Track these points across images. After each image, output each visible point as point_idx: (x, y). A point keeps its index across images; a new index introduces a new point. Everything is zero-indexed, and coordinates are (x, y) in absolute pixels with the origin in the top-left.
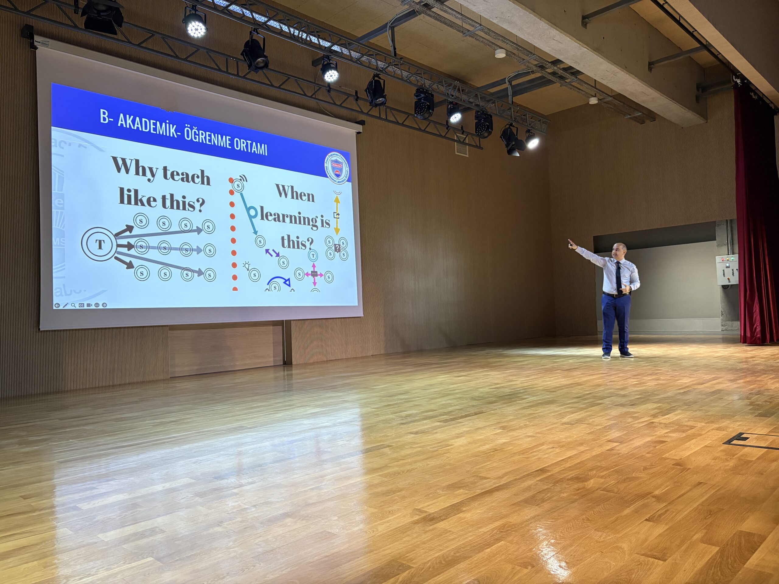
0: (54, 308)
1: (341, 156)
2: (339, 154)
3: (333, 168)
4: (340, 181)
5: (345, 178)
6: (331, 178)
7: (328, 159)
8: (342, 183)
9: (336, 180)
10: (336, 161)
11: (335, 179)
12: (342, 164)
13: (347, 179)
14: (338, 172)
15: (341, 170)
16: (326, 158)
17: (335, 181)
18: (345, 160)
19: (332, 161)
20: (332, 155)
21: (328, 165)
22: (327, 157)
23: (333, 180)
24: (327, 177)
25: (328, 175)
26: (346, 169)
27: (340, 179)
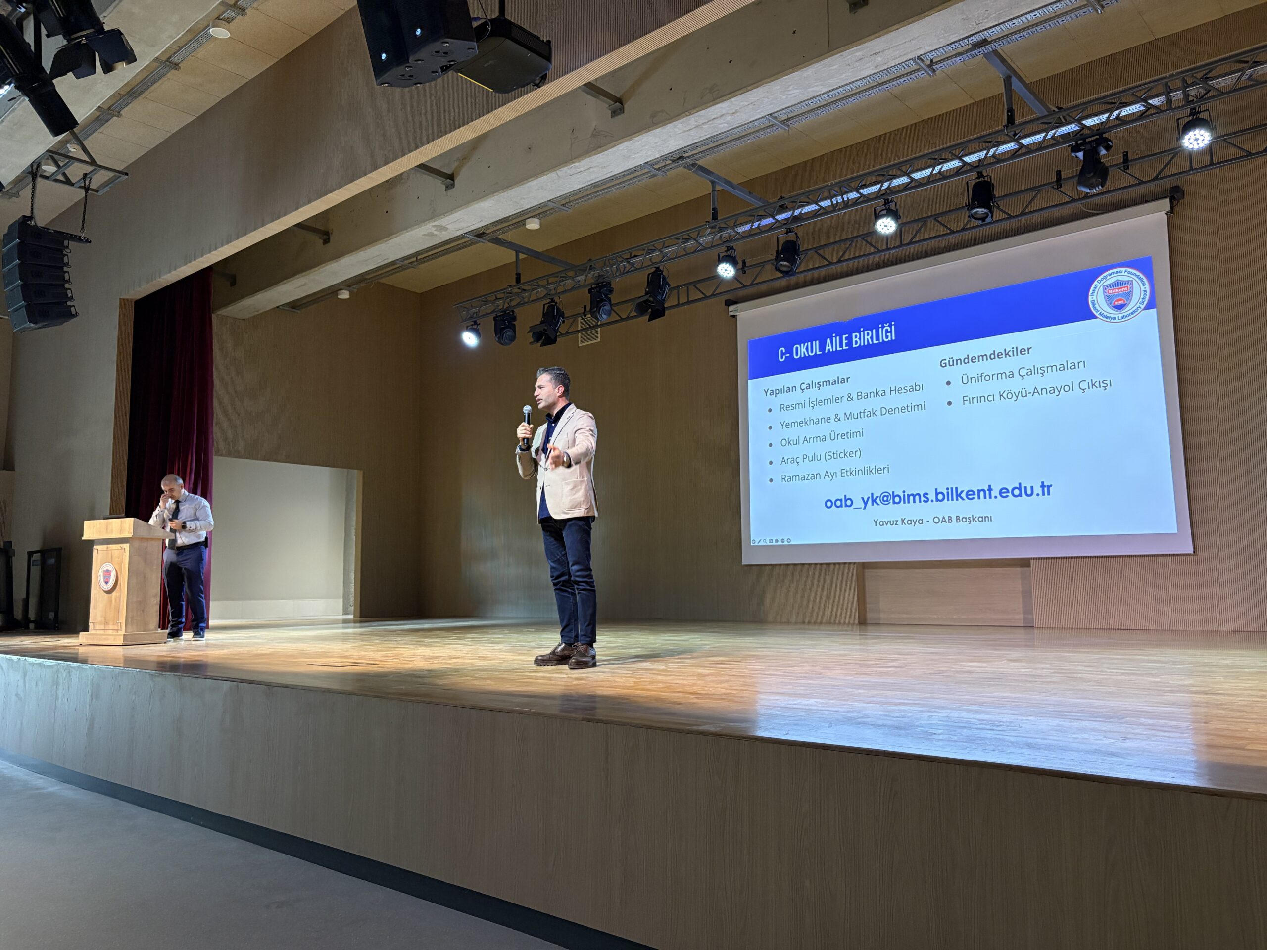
0: (752, 544)
1: (1129, 270)
2: (1123, 269)
3: (1109, 298)
4: (1125, 314)
5: (1138, 304)
6: (1104, 316)
7: (1095, 288)
8: (1132, 316)
9: (1116, 316)
10: (1118, 284)
11: (1112, 316)
12: (1132, 284)
13: (1143, 307)
14: (1121, 300)
15: (1129, 295)
16: (1093, 286)
17: (1114, 318)
18: (1138, 273)
19: (1105, 288)
20: (1105, 277)
21: (1097, 297)
22: (1096, 283)
23: (1108, 317)
24: (1096, 317)
25: (1097, 314)
26: (1140, 288)
27: (1126, 311)
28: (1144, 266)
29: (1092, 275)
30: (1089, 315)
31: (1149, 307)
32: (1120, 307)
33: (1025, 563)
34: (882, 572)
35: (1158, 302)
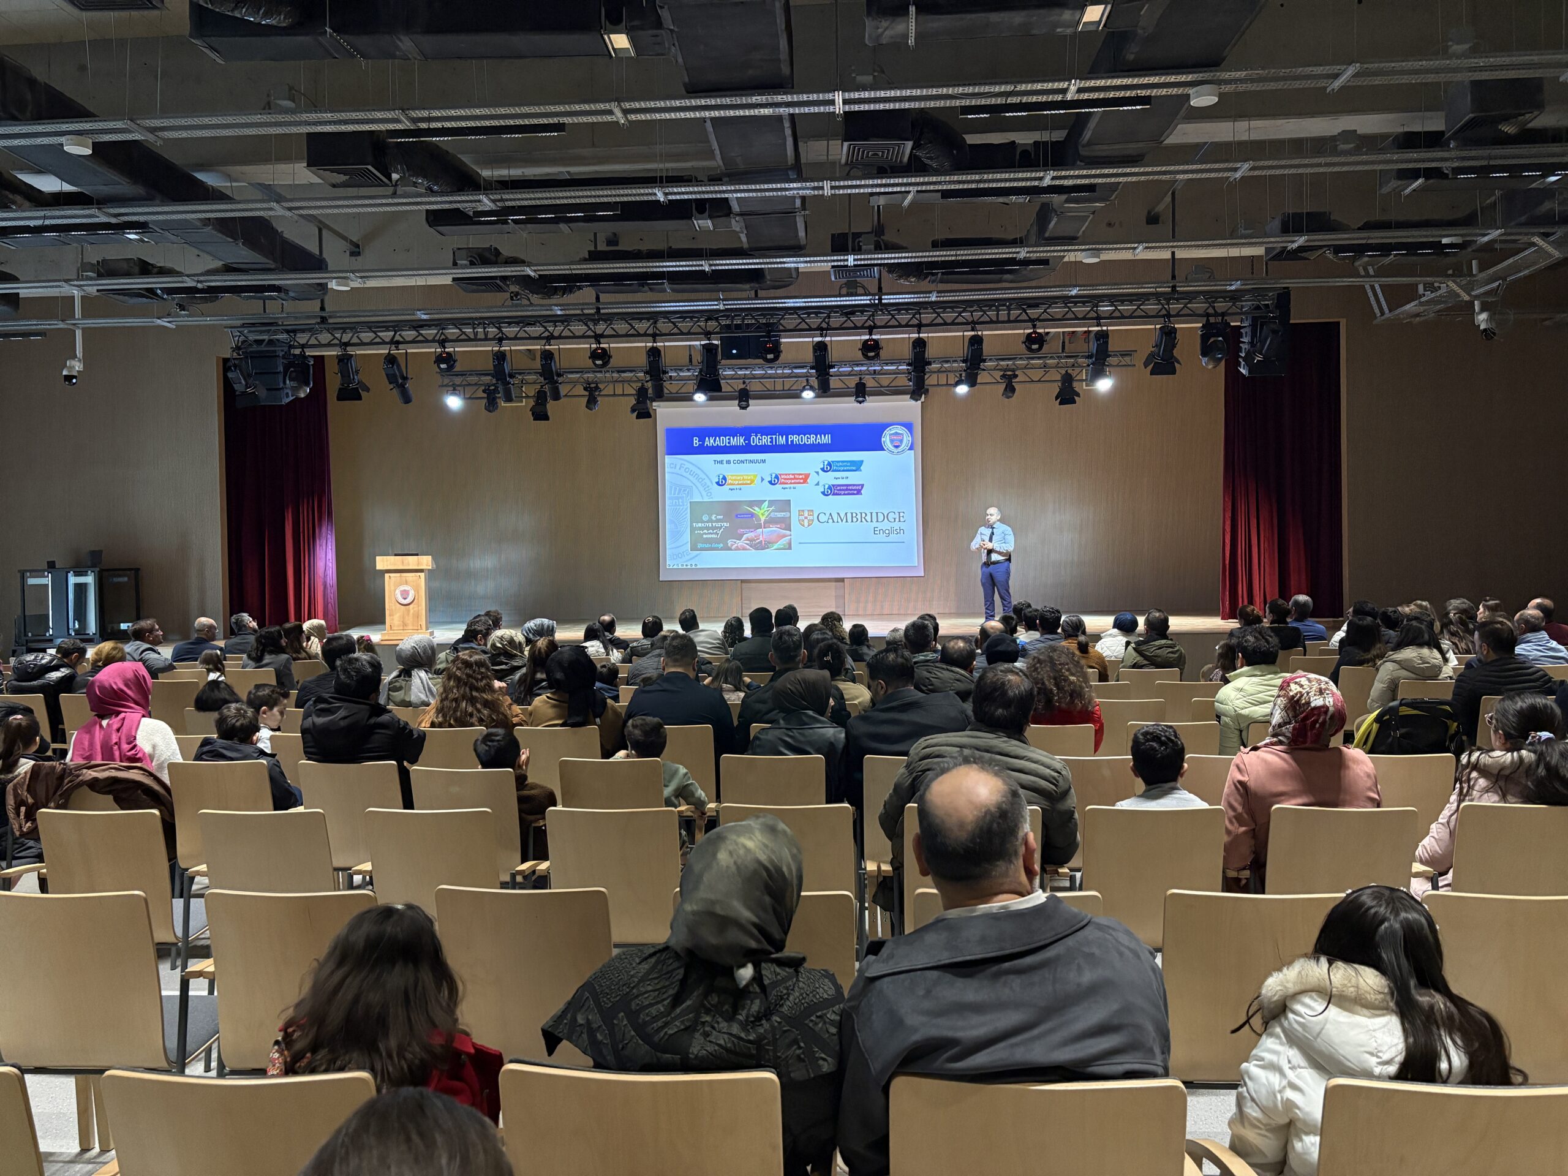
0: (666, 568)
1: (902, 428)
2: (900, 427)
3: (892, 441)
4: (899, 451)
5: (906, 447)
6: (888, 450)
8: (903, 453)
9: (895, 451)
10: (896, 434)
11: (893, 451)
12: (903, 435)
13: (908, 448)
14: (897, 443)
15: (901, 441)
16: (885, 433)
18: (907, 431)
19: (890, 435)
20: (891, 429)
21: (886, 439)
22: (886, 431)
23: (891, 451)
24: (885, 450)
26: (907, 439)
27: (900, 449)
28: (909, 427)
29: (884, 426)
30: (880, 447)
31: (911, 448)
32: (897, 447)
33: (842, 580)
34: (753, 585)
35: (915, 446)
